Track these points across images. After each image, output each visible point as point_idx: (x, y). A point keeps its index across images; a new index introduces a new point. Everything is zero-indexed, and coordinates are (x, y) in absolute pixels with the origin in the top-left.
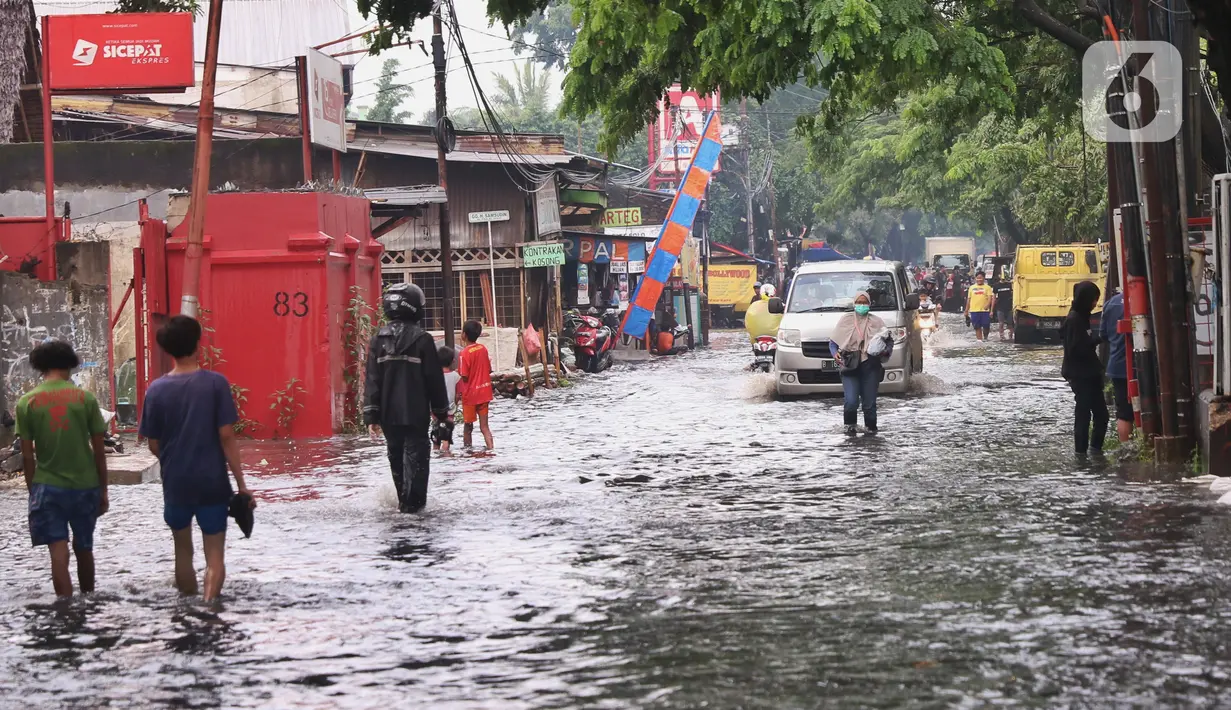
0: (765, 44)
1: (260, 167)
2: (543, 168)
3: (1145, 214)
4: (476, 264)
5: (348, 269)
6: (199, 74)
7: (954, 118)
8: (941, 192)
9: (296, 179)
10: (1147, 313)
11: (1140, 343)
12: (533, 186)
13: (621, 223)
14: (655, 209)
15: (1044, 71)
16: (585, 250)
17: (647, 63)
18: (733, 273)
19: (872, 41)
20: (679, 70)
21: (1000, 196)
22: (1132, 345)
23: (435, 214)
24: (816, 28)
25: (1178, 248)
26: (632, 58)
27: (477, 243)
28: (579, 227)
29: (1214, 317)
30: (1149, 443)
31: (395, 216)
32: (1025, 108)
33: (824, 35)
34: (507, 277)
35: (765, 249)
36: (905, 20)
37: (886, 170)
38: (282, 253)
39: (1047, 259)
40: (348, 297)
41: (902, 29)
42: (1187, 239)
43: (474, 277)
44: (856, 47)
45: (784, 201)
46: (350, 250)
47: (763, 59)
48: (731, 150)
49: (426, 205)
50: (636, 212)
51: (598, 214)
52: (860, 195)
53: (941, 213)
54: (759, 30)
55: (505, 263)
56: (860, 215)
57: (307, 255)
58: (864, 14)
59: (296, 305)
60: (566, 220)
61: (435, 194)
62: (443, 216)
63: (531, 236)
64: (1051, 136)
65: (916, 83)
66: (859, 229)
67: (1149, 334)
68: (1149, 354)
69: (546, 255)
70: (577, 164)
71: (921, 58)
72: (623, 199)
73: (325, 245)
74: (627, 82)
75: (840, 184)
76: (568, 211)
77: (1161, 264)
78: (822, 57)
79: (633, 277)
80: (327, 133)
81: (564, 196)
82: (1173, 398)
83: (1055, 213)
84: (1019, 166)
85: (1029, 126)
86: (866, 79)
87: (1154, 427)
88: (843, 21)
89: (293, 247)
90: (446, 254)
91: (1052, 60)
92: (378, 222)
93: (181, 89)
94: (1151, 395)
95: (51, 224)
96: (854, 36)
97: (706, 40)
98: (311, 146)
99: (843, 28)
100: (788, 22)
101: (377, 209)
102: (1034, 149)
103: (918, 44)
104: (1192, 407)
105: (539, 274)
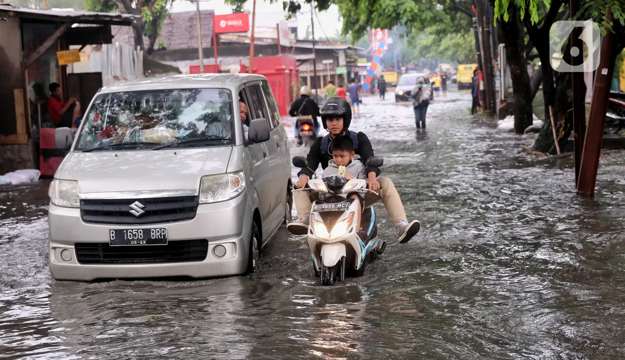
0: (389, 16)
1: (269, 50)
2: (340, 50)
3: (483, 56)
4: (325, 73)
5: (290, 75)
6: (251, 29)
7: (440, 33)
8: (441, 53)
9: (277, 53)
10: (483, 80)
11: (482, 88)
12: (338, 54)
13: (361, 63)
14: (369, 59)
15: (462, 21)
16: (353, 69)
17: (361, 22)
18: (391, 74)
19: (416, 14)
20: (370, 23)
21: (455, 53)
22: (479, 88)
23: (312, 61)
24: (402, 12)
25: (491, 63)
26: (358, 20)
27: (325, 68)
28: (351, 64)
29: (499, 81)
30: (484, 112)
31: (303, 62)
32: (457, 31)
33: (404, 13)
34: (332, 76)
35: (399, 68)
36: (424, 9)
37: (426, 48)
38: (274, 71)
39: (466, 68)
40: (290, 82)
41: (423, 11)
42: (494, 61)
43: (325, 77)
44: (412, 16)
45: (404, 57)
46: (291, 70)
47: (389, 20)
48: (391, 44)
49: (310, 59)
50: (365, 60)
51: (355, 61)
52: (422, 54)
53: (442, 58)
54: (388, 12)
55: (332, 73)
56: (422, 59)
57: (280, 72)
58: (413, 8)
59: (278, 84)
60: (347, 62)
61: (312, 56)
62: (314, 62)
63: (338, 65)
64: (464, 38)
65: (430, 25)
66: (423, 63)
67: (484, 85)
68: (484, 91)
69: (342, 70)
70: (349, 48)
71: (428, 18)
72: (361, 56)
73: (284, 69)
74: (357, 27)
75: (416, 52)
76: (348, 60)
77: (487, 68)
78: (405, 19)
79: (364, 76)
80: (284, 42)
81: (347, 56)
82: (489, 101)
83: (467, 57)
84: (457, 45)
85: (459, 35)
86: (417, 24)
87: (485, 108)
88: (408, 10)
89: (277, 70)
90: (315, 71)
91: (464, 19)
92: (298, 63)
93: (246, 32)
94: (484, 100)
95: (216, 66)
96: (411, 13)
97: (375, 16)
98: (281, 46)
99: (408, 12)
100: (395, 10)
101: (298, 60)
102: (461, 41)
103: (428, 15)
104: (495, 103)
105: (341, 76)
